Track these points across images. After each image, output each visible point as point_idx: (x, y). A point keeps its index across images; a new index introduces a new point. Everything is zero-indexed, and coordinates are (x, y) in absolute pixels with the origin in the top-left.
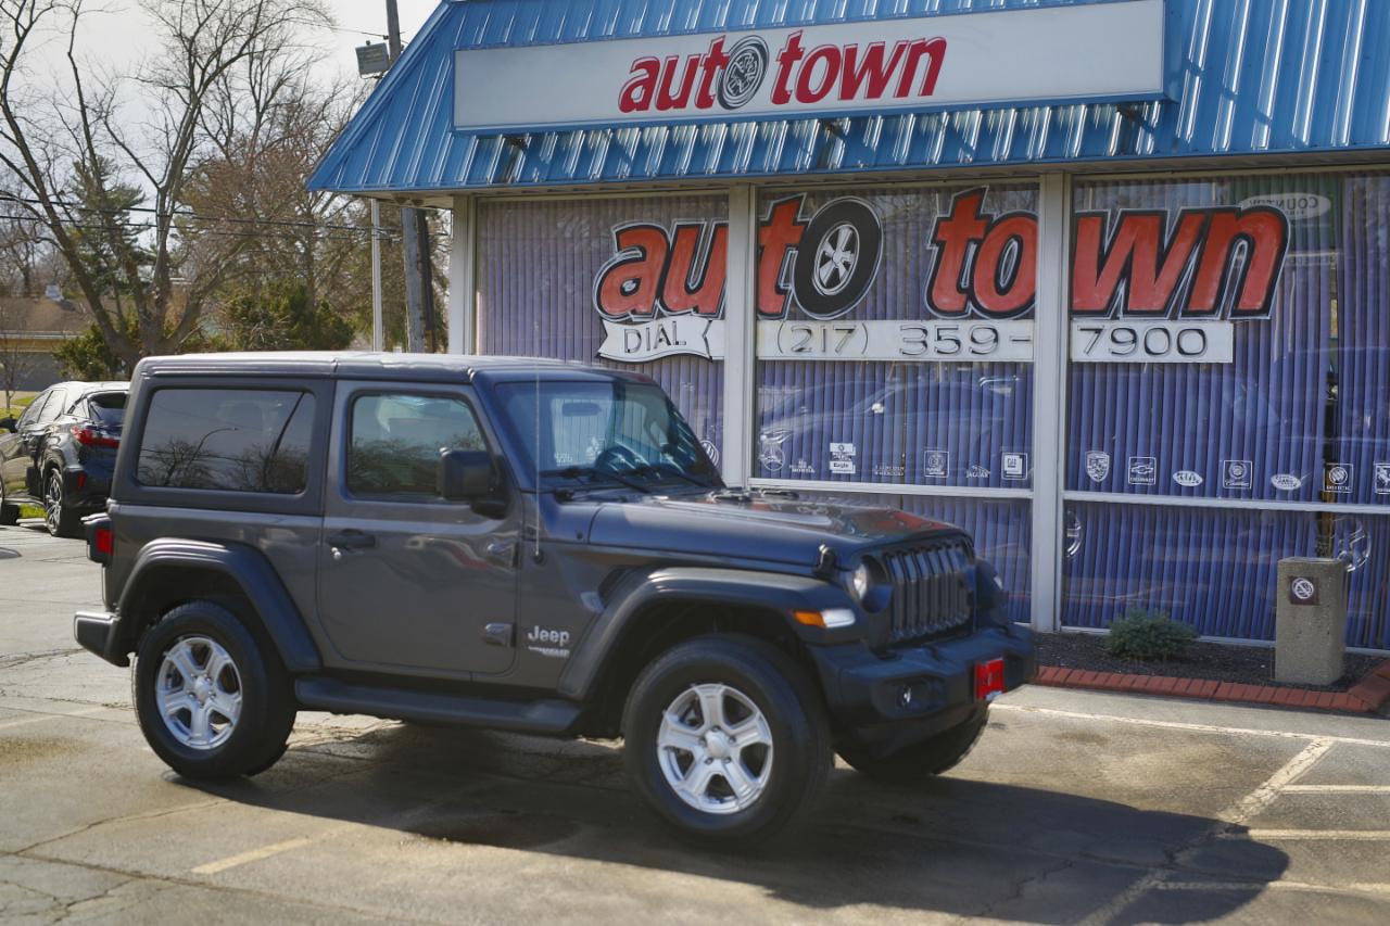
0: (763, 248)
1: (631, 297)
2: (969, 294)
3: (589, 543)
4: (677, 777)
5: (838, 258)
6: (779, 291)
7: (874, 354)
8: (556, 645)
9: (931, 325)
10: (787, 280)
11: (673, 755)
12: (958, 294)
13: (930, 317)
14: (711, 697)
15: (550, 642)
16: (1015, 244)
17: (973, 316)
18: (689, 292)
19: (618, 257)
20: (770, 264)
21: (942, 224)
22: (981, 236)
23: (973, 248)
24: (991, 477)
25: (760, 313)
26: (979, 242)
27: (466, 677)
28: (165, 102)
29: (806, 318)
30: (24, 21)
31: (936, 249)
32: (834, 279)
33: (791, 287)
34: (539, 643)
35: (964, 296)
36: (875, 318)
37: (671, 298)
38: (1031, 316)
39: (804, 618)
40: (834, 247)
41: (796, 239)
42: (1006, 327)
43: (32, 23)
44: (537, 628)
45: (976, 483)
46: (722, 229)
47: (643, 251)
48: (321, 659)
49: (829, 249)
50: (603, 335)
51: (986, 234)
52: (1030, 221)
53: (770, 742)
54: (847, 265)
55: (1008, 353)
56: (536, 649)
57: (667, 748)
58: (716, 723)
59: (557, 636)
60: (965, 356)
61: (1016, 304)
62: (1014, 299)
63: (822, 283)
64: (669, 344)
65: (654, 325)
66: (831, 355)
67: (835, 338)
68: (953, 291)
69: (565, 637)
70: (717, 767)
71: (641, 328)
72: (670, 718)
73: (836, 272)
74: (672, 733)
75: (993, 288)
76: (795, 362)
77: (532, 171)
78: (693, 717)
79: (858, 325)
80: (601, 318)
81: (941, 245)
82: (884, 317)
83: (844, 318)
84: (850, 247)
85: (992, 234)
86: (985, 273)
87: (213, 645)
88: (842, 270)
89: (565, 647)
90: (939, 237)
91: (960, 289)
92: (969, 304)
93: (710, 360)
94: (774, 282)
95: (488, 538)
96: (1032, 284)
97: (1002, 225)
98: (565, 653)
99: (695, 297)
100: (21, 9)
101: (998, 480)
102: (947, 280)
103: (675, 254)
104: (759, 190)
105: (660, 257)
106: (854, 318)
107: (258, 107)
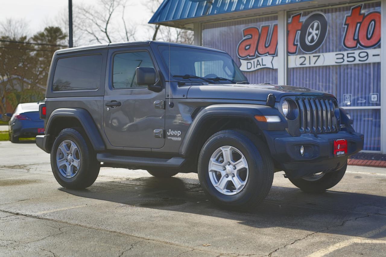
0: (289, 31)
1: (248, 51)
2: (358, 41)
3: (187, 98)
4: (216, 183)
5: (314, 33)
6: (294, 45)
7: (327, 63)
8: (176, 136)
9: (345, 53)
10: (297, 42)
11: (214, 173)
12: (354, 41)
13: (345, 50)
14: (227, 151)
15: (174, 135)
16: (373, 22)
17: (359, 49)
18: (266, 47)
19: (244, 38)
20: (291, 37)
21: (348, 18)
22: (361, 21)
23: (359, 25)
24: (366, 102)
25: (289, 53)
26: (361, 23)
27: (149, 150)
28: (148, 30)
29: (304, 54)
30: (111, 10)
31: (346, 26)
32: (312, 40)
33: (299, 44)
34: (171, 136)
35: (356, 42)
36: (326, 52)
37: (261, 50)
38: (379, 47)
39: (259, 118)
40: (313, 29)
41: (300, 28)
42: (371, 52)
43: (113, 10)
44: (170, 130)
45: (361, 104)
46: (276, 26)
47: (252, 36)
48: (106, 147)
49: (311, 30)
50: (241, 64)
51: (363, 20)
52: (379, 14)
53: (247, 167)
54: (317, 35)
55: (372, 60)
56: (170, 138)
57: (211, 171)
58: (229, 161)
59: (177, 133)
60: (357, 62)
61: (374, 43)
62: (373, 41)
63: (309, 42)
64: (260, 65)
65: (256, 60)
66: (312, 65)
67: (313, 59)
68: (352, 40)
69: (179, 133)
70: (230, 178)
71: (252, 61)
72: (212, 160)
73: (313, 37)
74: (213, 166)
75: (366, 38)
76: (300, 68)
77: (214, 11)
78: (220, 159)
79: (321, 54)
80: (239, 59)
81: (348, 25)
82: (329, 52)
83: (316, 52)
84: (317, 29)
85: (365, 20)
86: (363, 33)
87: (72, 142)
88: (315, 37)
89: (180, 136)
90: (347, 23)
91: (354, 39)
92: (358, 44)
93: (273, 69)
94: (293, 42)
95: (154, 99)
96: (380, 35)
97: (369, 16)
98: (180, 139)
99: (268, 49)
100: (110, 7)
101: (369, 103)
102: (350, 36)
103: (261, 36)
104: (288, 12)
105: (257, 37)
106: (319, 52)
107: (177, 33)
